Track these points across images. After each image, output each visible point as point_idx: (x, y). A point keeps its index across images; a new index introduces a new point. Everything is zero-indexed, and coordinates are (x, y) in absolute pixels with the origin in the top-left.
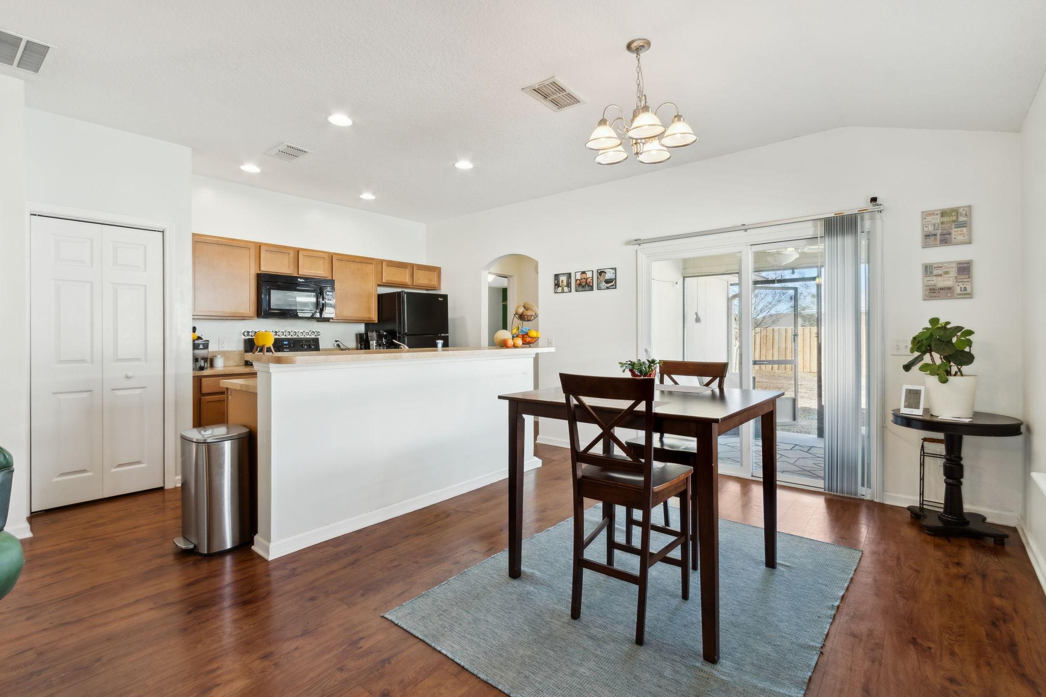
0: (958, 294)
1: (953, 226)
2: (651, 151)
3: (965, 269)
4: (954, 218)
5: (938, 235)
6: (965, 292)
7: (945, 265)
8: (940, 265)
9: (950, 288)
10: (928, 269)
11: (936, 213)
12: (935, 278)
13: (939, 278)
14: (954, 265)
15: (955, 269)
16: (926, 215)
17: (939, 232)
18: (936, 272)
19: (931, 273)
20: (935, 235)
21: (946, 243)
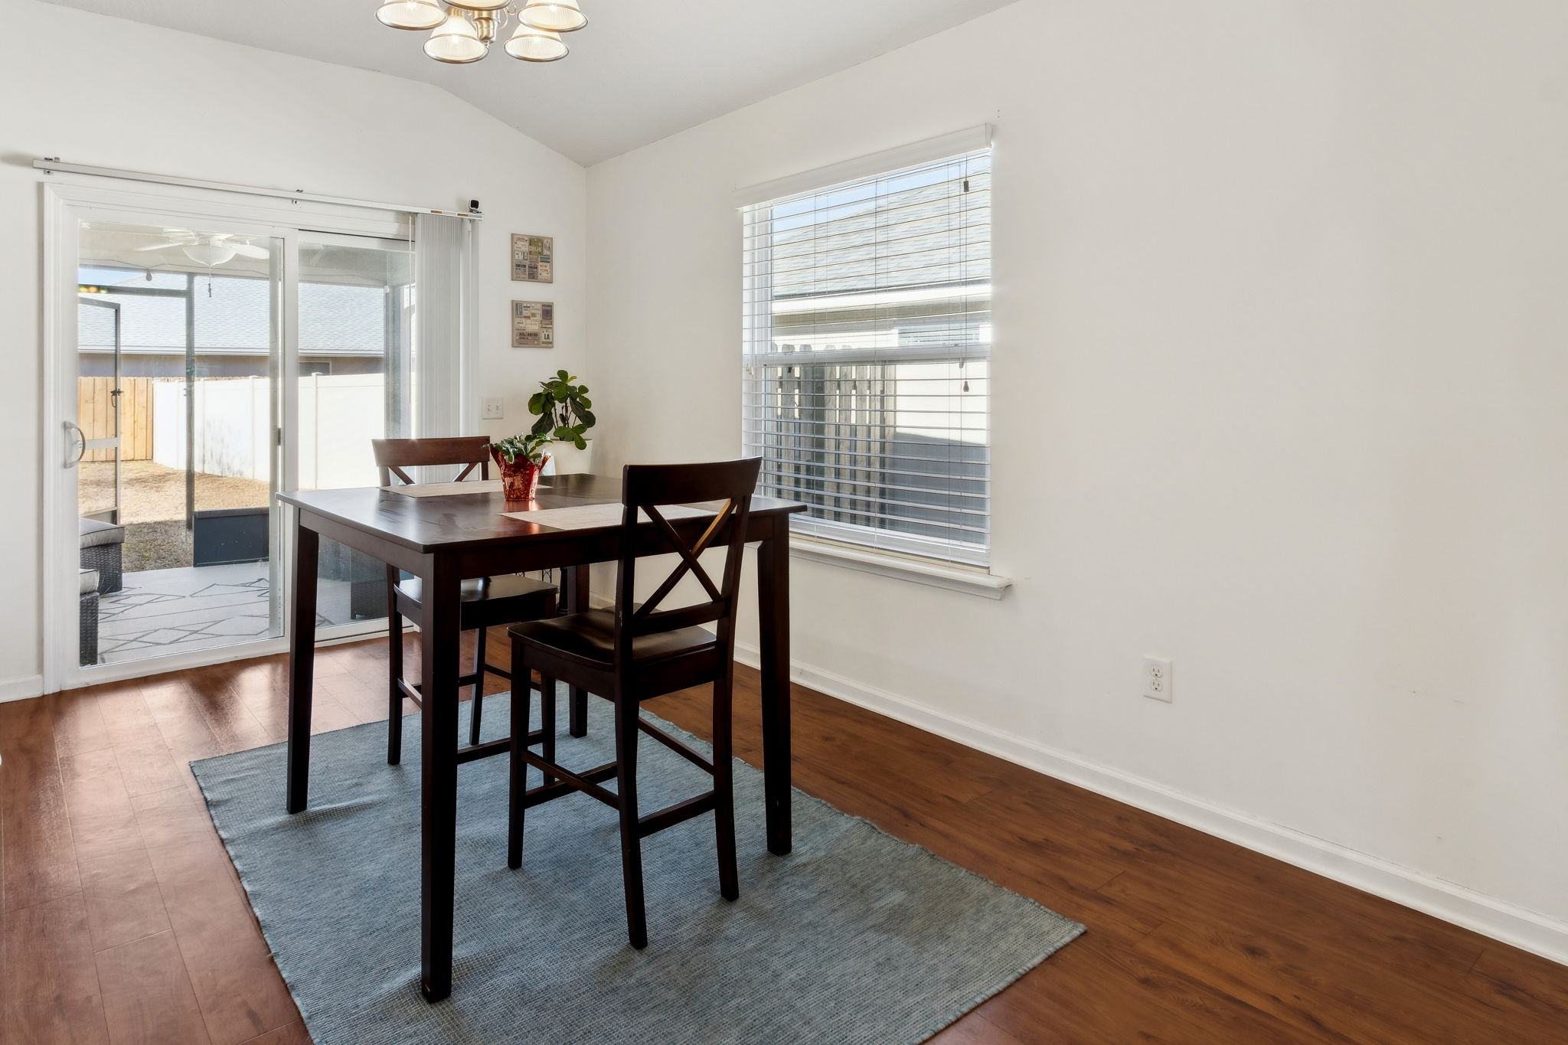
0: (543, 343)
1: (539, 260)
2: (450, 35)
3: (547, 312)
4: (540, 249)
5: (527, 267)
6: (547, 340)
7: (533, 305)
8: (529, 305)
9: (536, 335)
10: (518, 308)
11: (526, 238)
12: (524, 320)
13: (528, 321)
14: (539, 306)
15: (540, 312)
16: (515, 238)
17: (527, 263)
18: (525, 313)
19: (521, 313)
20: (525, 266)
21: (534, 278)
